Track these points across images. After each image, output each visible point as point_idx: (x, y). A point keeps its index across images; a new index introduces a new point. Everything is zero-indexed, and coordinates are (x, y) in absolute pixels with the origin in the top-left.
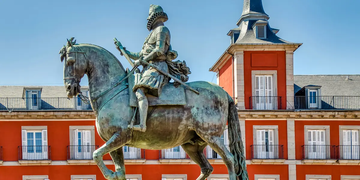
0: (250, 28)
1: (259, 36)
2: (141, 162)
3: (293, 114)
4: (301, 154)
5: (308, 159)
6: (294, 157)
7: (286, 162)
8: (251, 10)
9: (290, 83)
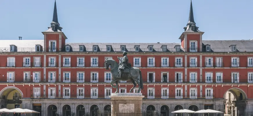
0: (190, 27)
1: (192, 30)
2: (155, 68)
3: (201, 53)
4: (204, 66)
5: (206, 67)
6: (202, 66)
7: (199, 68)
8: (190, 21)
9: (201, 44)
